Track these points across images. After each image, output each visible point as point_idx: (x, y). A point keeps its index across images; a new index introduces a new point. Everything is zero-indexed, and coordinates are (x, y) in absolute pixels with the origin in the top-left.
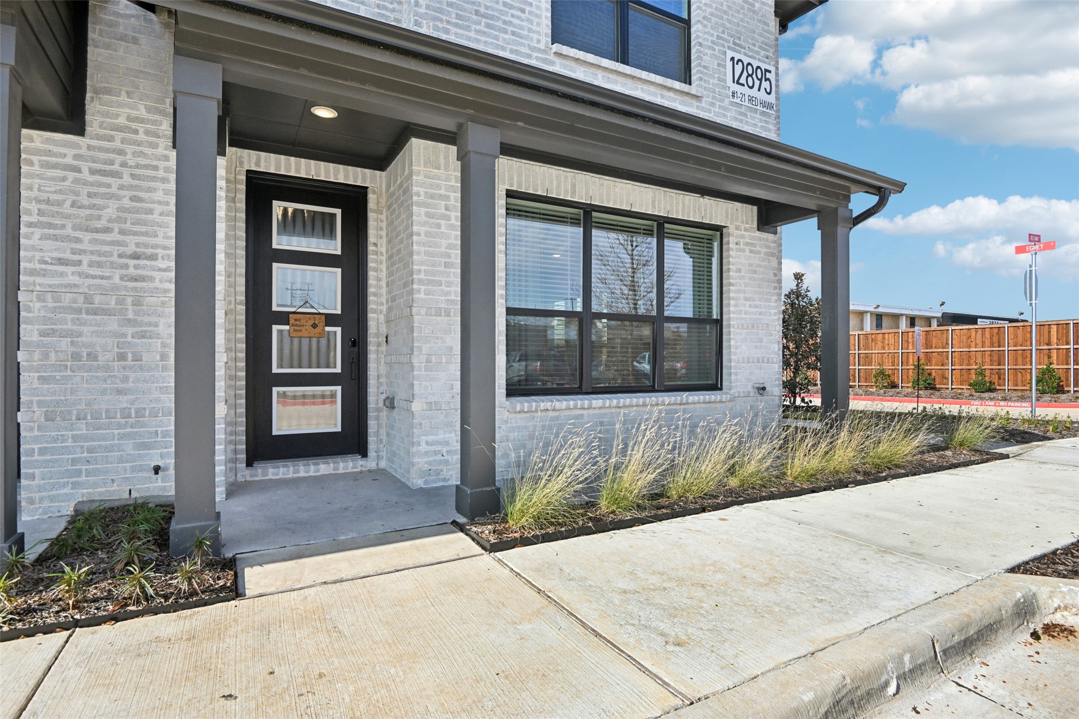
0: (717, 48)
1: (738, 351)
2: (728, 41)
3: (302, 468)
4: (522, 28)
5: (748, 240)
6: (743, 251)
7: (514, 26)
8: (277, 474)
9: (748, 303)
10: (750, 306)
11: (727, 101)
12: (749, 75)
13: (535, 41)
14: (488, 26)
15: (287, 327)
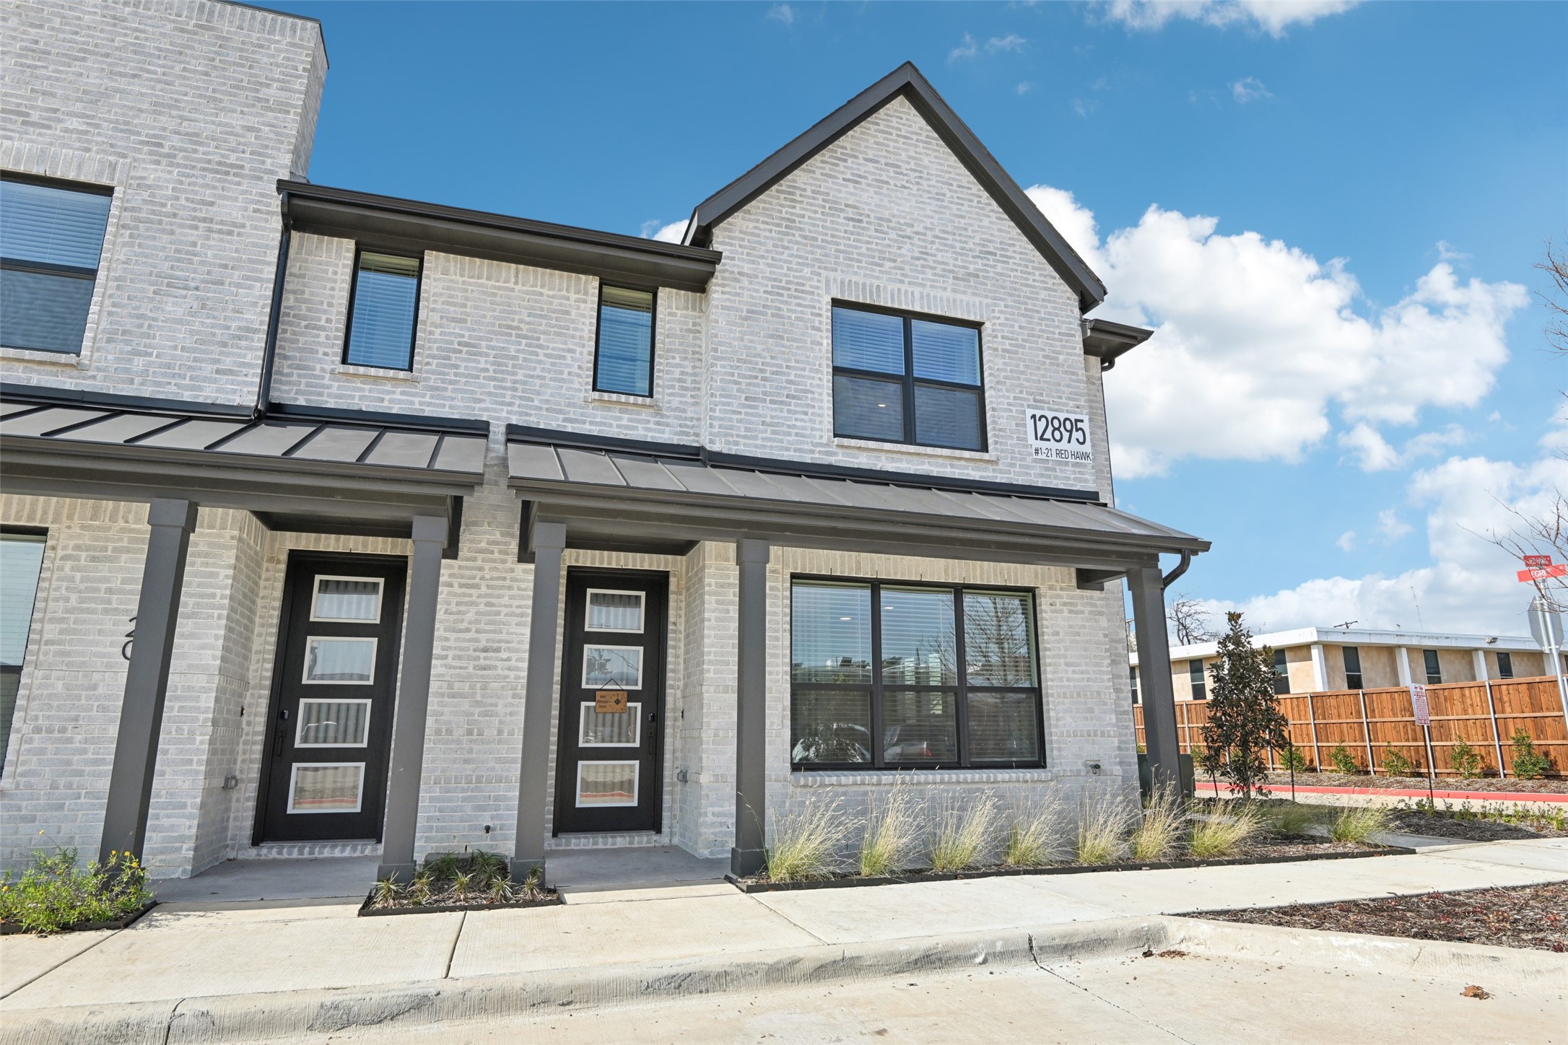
0: (1014, 409)
1: (1060, 723)
2: (1029, 400)
3: (600, 840)
4: (804, 428)
5: (1065, 600)
6: (1061, 612)
7: (798, 428)
8: (579, 845)
9: (1071, 669)
10: (1074, 672)
11: (1029, 459)
12: (1055, 429)
13: (818, 437)
14: (773, 432)
15: (593, 704)
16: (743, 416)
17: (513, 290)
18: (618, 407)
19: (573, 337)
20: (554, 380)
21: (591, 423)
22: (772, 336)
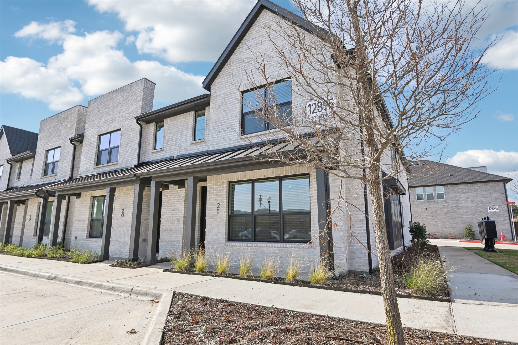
0: (302, 105)
7: (230, 137)
12: (319, 107)
13: (235, 138)
16: (216, 138)
17: (178, 122)
18: (197, 144)
19: (189, 129)
20: (185, 141)
21: (192, 150)
22: (224, 111)
